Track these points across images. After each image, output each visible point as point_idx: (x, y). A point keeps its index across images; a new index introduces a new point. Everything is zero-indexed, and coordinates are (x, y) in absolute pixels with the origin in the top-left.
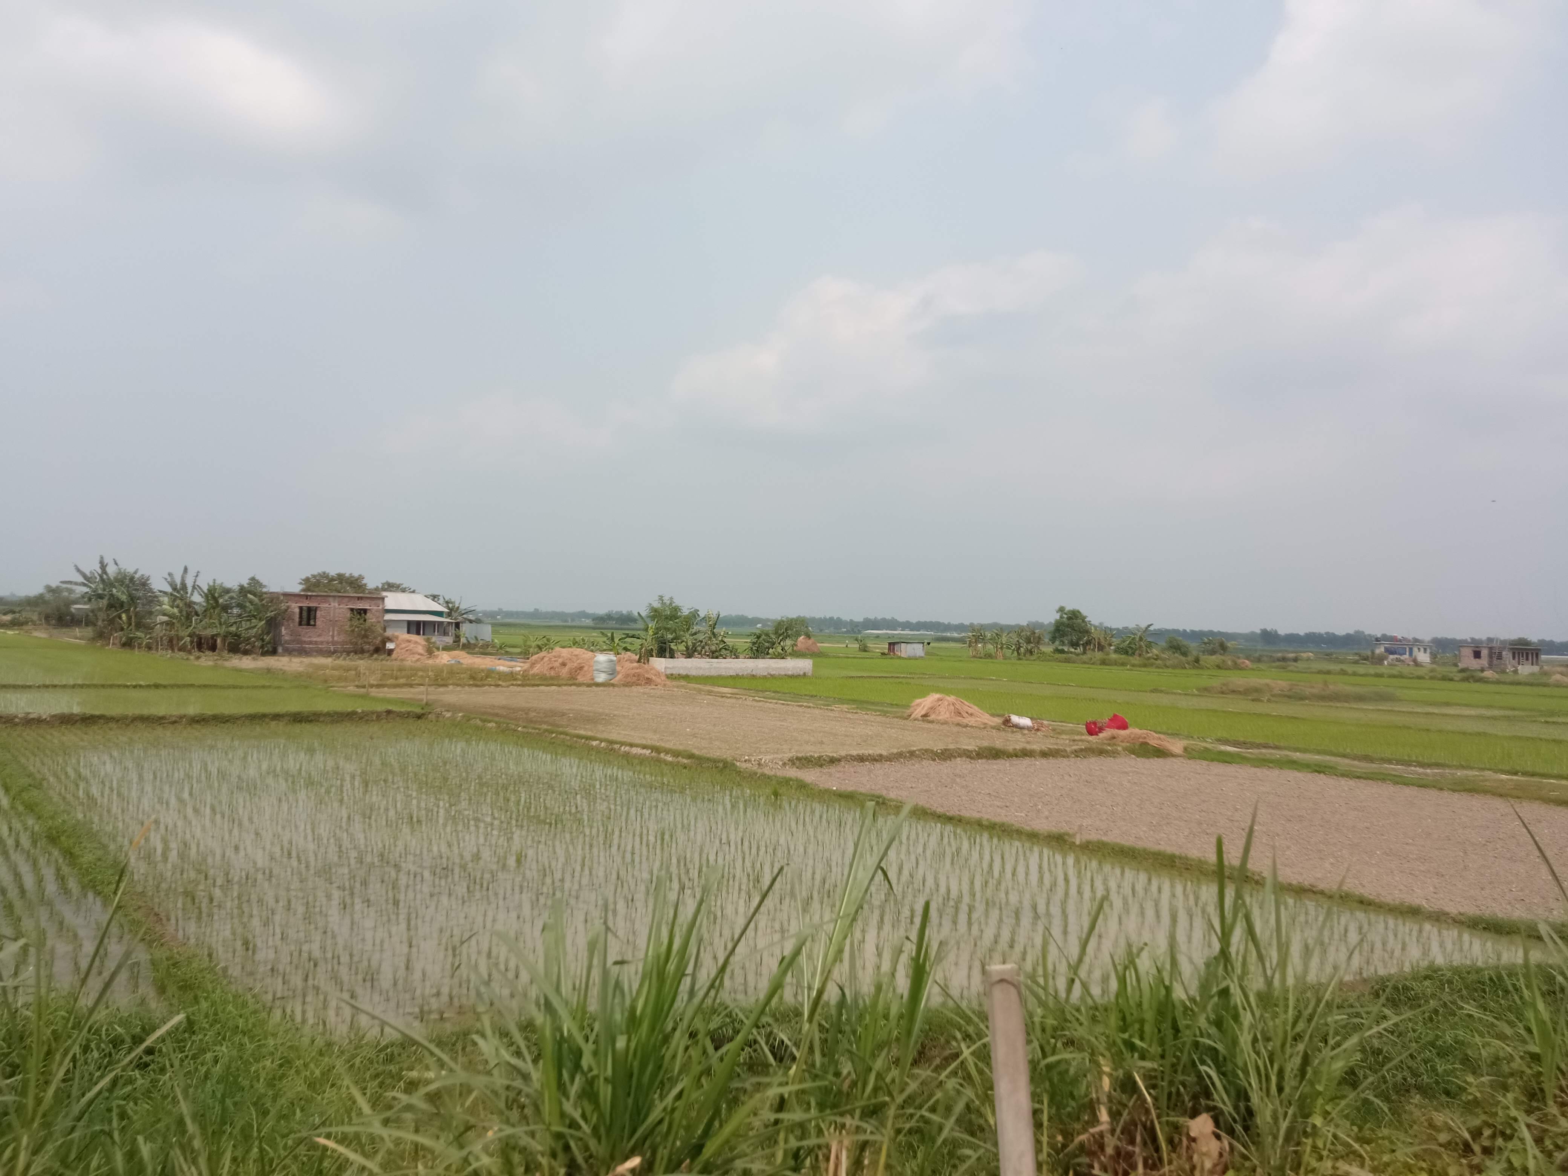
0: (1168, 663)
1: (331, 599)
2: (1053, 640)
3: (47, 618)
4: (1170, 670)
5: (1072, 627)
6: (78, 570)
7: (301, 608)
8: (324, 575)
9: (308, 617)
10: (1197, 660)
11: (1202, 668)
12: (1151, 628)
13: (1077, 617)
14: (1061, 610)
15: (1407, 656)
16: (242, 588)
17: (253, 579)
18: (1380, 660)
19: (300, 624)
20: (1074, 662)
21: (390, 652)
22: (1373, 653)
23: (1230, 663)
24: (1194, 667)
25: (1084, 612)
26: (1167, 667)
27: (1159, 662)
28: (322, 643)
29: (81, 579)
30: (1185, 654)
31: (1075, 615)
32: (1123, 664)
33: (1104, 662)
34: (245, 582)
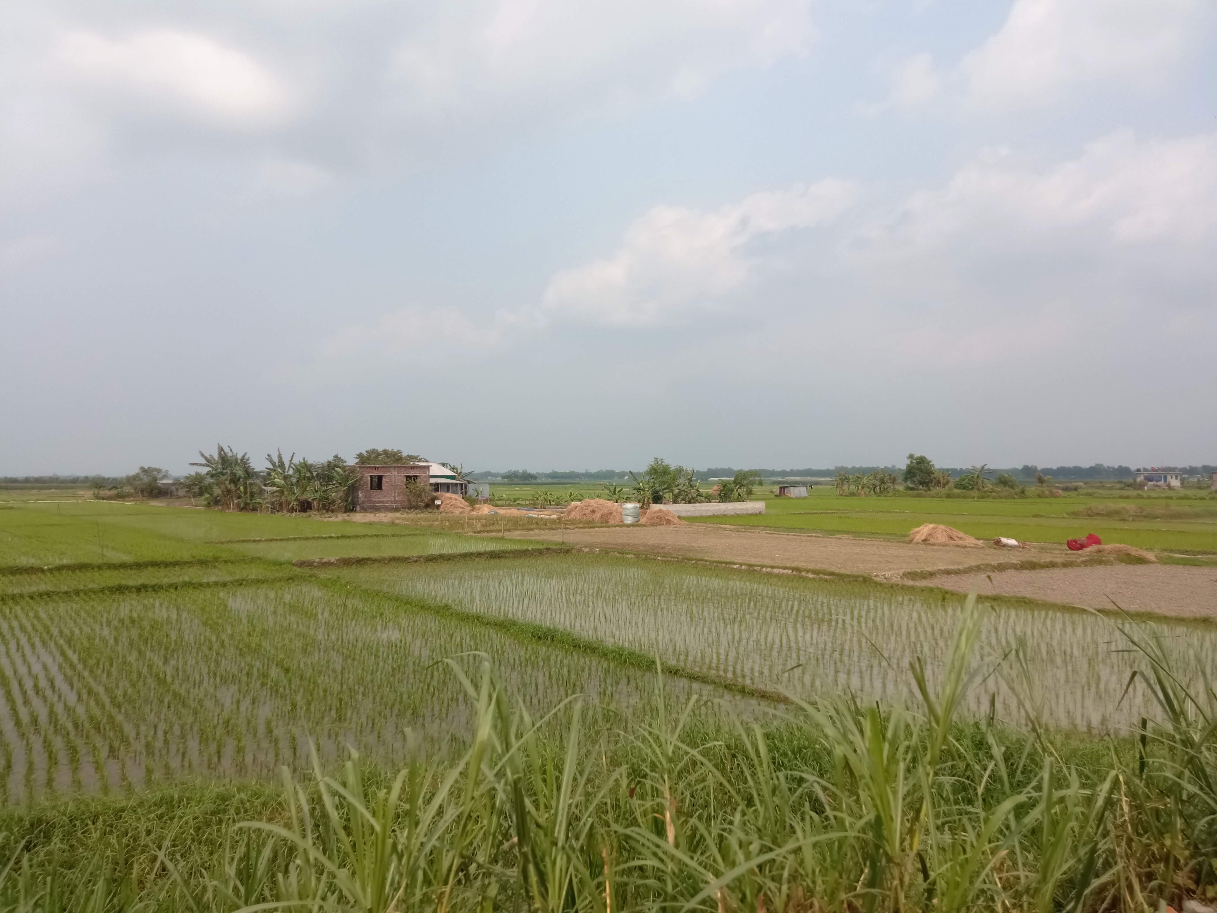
0: (1002, 494)
1: (392, 469)
2: (906, 479)
3: (142, 491)
4: (1004, 500)
5: (920, 470)
6: (202, 455)
7: (371, 476)
8: (374, 451)
9: (378, 483)
10: (1023, 492)
11: (1027, 498)
12: (986, 467)
13: (924, 462)
14: (911, 457)
15: (1162, 482)
16: (329, 462)
17: (336, 456)
18: (1141, 486)
19: (371, 489)
20: (924, 497)
21: (438, 507)
22: (1135, 480)
23: (1047, 492)
24: (1021, 498)
25: (929, 457)
26: (1001, 498)
27: (994, 494)
28: (387, 502)
29: (204, 461)
30: (1012, 487)
31: (922, 460)
32: (964, 497)
33: (949, 496)
34: (331, 459)
